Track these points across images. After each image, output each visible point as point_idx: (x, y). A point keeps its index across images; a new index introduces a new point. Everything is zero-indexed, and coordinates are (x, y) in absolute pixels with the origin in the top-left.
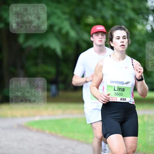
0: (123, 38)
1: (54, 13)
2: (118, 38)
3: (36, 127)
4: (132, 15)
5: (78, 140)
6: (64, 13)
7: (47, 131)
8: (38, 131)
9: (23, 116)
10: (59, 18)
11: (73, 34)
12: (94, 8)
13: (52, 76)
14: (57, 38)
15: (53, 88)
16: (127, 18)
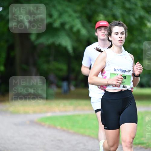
0: (121, 34)
1: (66, 12)
2: (117, 34)
3: (48, 123)
4: (142, 13)
5: (89, 136)
6: (75, 12)
7: (59, 127)
8: (49, 127)
9: (35, 112)
10: (70, 16)
11: (84, 32)
12: (105, 7)
13: (64, 73)
14: (69, 35)
15: (65, 84)
16: (137, 16)
